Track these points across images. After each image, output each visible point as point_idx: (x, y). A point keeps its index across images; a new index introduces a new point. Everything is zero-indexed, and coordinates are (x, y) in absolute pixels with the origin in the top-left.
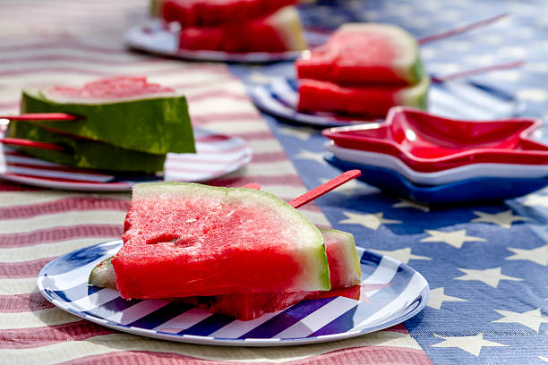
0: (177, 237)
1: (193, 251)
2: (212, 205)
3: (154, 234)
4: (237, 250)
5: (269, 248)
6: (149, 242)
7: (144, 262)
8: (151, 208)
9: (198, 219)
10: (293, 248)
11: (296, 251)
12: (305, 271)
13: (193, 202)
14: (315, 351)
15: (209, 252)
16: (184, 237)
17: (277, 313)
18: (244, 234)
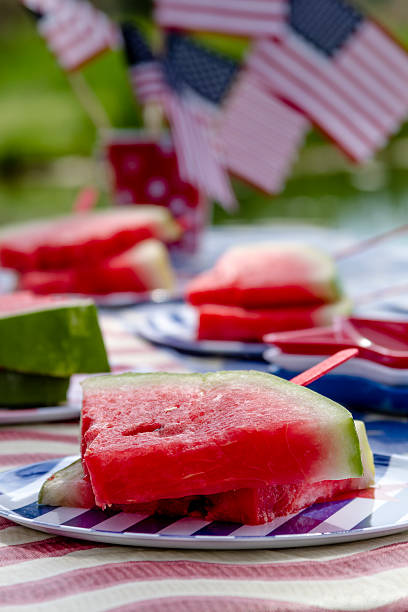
0: (159, 426)
1: (186, 438)
2: (190, 391)
3: (129, 426)
4: (244, 432)
5: (284, 427)
6: (126, 434)
7: (128, 455)
8: (112, 401)
9: (178, 406)
10: (315, 425)
11: (318, 429)
12: (330, 455)
13: (164, 390)
14: (359, 548)
15: (206, 438)
16: (168, 425)
17: (289, 516)
18: (247, 415)
